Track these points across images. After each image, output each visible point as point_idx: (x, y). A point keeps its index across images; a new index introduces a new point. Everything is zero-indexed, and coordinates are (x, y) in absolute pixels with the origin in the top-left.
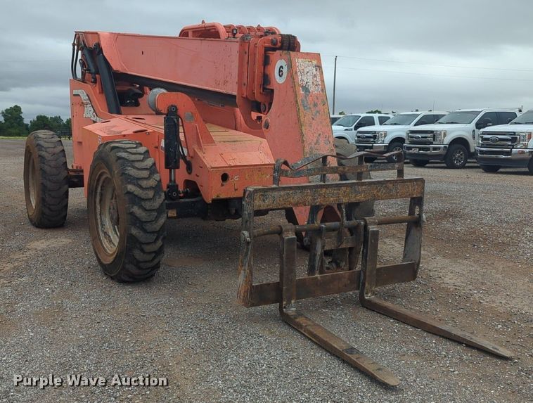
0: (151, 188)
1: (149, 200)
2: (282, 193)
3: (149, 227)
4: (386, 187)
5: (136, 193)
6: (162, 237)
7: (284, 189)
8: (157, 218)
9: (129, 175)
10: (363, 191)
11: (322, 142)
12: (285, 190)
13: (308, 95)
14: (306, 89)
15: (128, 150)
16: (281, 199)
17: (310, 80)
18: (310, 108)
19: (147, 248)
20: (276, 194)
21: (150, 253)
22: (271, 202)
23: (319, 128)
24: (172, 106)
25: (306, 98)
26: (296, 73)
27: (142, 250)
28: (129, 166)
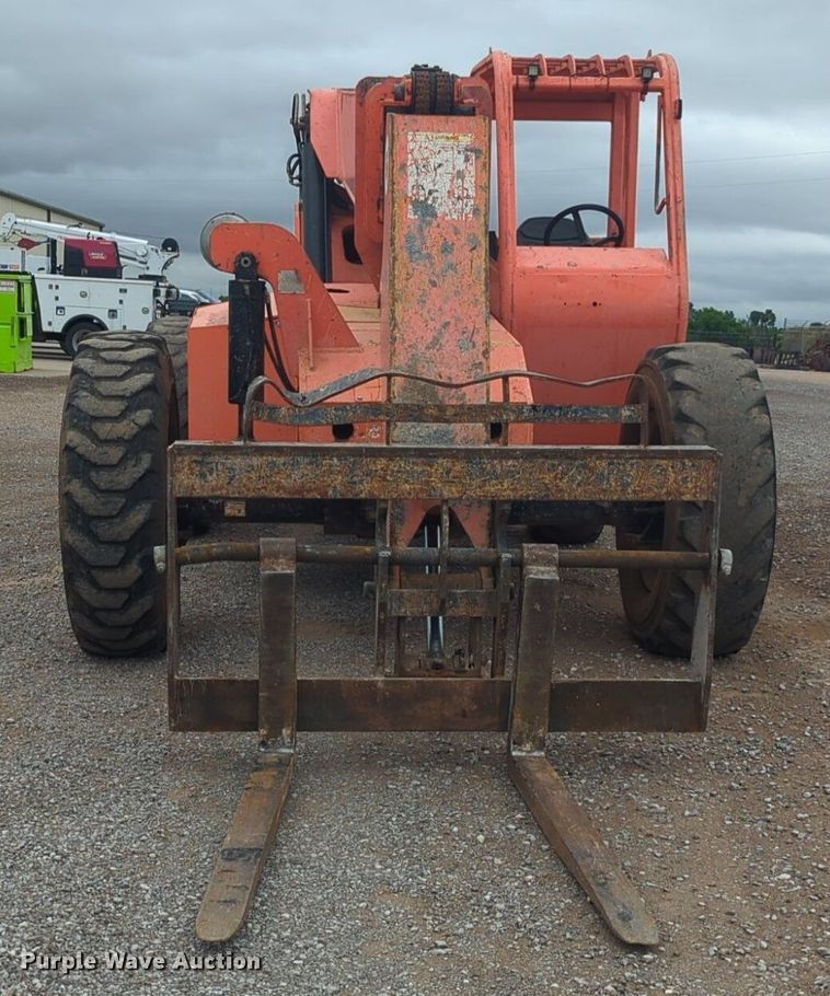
0: (118, 441)
1: (112, 467)
2: (256, 461)
3: (103, 529)
4: (585, 466)
5: (80, 450)
6: (138, 556)
7: (261, 451)
8: (123, 512)
9: (79, 410)
10: (508, 473)
11: (449, 342)
12: (262, 455)
13: (430, 223)
14: (425, 209)
15: (103, 354)
16: (253, 475)
17: (443, 184)
18: (429, 256)
19: (106, 578)
20: (238, 462)
21: (114, 590)
22: (223, 480)
23: (446, 307)
24: (243, 255)
25: (421, 230)
26: (404, 166)
27: (94, 583)
28: (85, 389)
